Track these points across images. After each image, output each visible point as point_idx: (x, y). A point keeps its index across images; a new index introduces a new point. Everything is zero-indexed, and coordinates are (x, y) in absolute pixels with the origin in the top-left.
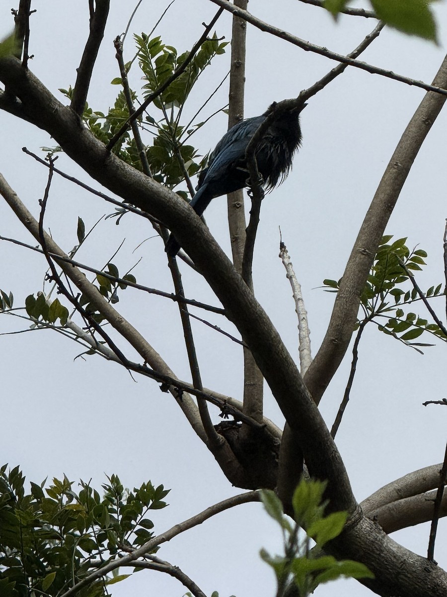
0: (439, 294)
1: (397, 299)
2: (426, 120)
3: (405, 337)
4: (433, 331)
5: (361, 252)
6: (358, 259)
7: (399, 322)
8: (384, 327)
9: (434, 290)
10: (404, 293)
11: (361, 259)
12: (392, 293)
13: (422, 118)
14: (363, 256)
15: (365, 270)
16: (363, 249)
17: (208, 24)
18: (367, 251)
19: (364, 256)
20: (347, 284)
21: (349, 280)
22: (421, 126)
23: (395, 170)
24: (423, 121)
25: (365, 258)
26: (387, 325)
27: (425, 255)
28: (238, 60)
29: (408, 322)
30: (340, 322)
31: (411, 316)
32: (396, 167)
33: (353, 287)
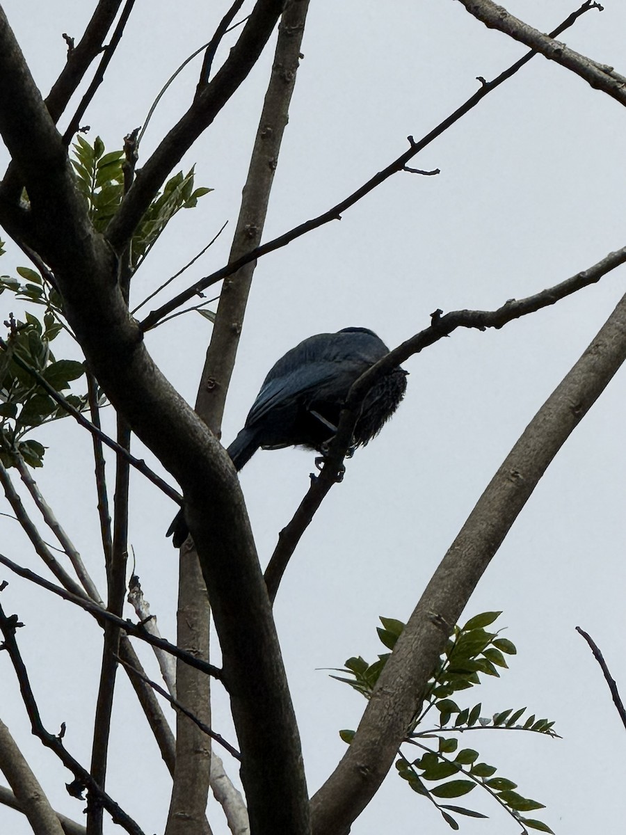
0: (514, 726)
1: (444, 719)
2: (577, 408)
3: (440, 792)
4: (496, 791)
5: (431, 619)
6: (424, 631)
7: (440, 760)
8: (410, 765)
9: (509, 718)
10: (458, 710)
11: (430, 631)
12: (439, 706)
13: (568, 400)
14: (434, 628)
15: (434, 653)
16: (437, 616)
17: (416, 141)
18: (442, 618)
19: (436, 628)
20: (400, 671)
21: (405, 665)
22: (567, 415)
23: (510, 485)
24: (571, 408)
25: (437, 631)
26: (417, 763)
27: (511, 650)
28: (253, 225)
29: (456, 763)
30: (379, 738)
31: (469, 755)
32: (514, 479)
33: (410, 679)
